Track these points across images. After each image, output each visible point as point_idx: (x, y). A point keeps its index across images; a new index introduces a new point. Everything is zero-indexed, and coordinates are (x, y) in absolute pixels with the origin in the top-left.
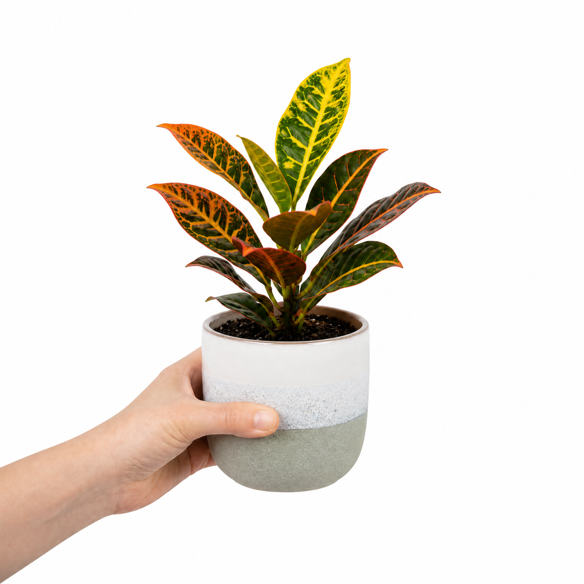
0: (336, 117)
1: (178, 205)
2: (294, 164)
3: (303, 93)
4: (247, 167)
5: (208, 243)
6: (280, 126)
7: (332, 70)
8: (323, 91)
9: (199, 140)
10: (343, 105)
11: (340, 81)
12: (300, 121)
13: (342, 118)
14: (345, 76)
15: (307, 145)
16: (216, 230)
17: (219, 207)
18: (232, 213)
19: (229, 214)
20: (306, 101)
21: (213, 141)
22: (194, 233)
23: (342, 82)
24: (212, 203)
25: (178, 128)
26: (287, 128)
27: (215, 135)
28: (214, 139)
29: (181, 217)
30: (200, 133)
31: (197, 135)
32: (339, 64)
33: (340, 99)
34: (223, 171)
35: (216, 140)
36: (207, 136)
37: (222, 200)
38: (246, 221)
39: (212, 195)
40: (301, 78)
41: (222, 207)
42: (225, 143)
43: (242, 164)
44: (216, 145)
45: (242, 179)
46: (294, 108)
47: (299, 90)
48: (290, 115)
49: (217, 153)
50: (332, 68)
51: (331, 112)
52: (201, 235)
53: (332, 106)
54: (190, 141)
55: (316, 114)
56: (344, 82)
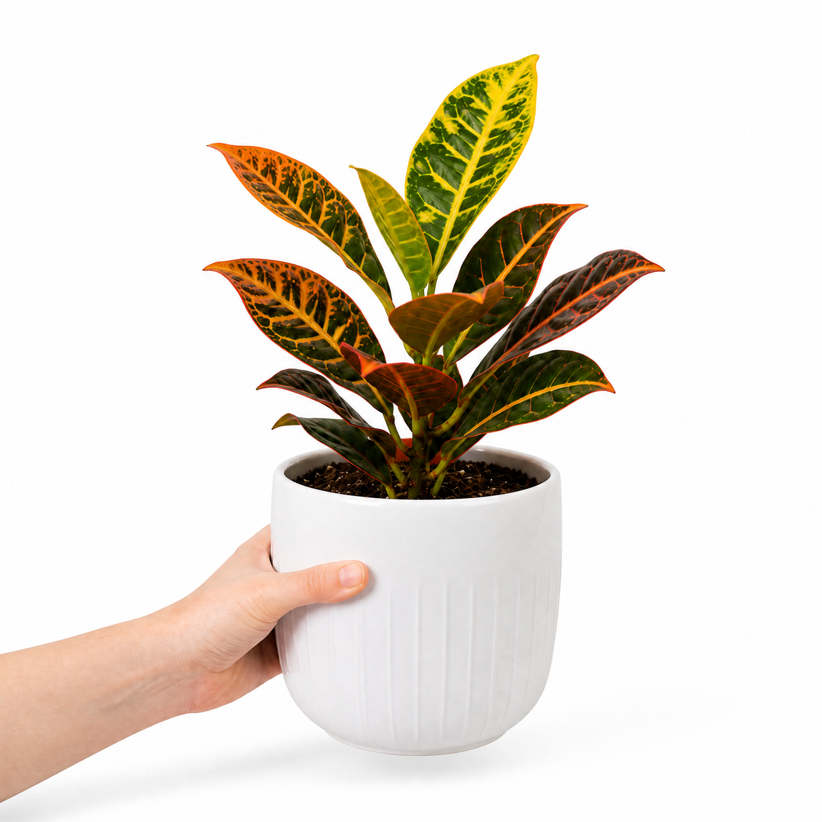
0: (509, 145)
1: (252, 292)
2: (436, 215)
3: (455, 105)
4: (356, 220)
5: (297, 350)
6: (414, 156)
7: (506, 72)
8: (489, 105)
9: (274, 174)
10: (522, 128)
11: (519, 89)
12: (448, 149)
13: (518, 147)
14: (528, 83)
15: (457, 188)
16: (310, 328)
17: (316, 291)
18: (335, 299)
19: (330, 301)
20: (459, 119)
21: (297, 175)
22: (276, 334)
23: (521, 92)
24: (304, 287)
25: (240, 151)
26: (426, 158)
27: (302, 166)
28: (300, 173)
29: (257, 310)
30: (277, 161)
31: (272, 165)
32: (519, 63)
33: (517, 119)
34: (313, 223)
35: (303, 173)
36: (289, 167)
37: (320, 279)
38: (357, 310)
39: (305, 274)
40: (452, 82)
41: (321, 291)
42: (320, 179)
43: (348, 214)
44: (303, 183)
45: (347, 237)
46: (437, 128)
47: (448, 102)
48: (431, 138)
49: (305, 194)
50: (507, 68)
51: (500, 136)
52: (287, 336)
53: (503, 127)
54: (258, 174)
55: (474, 139)
56: (525, 91)
